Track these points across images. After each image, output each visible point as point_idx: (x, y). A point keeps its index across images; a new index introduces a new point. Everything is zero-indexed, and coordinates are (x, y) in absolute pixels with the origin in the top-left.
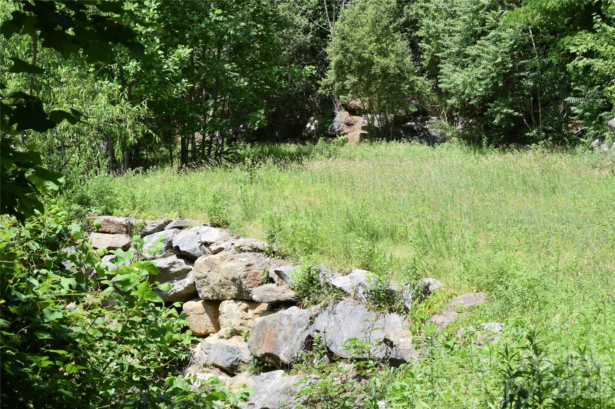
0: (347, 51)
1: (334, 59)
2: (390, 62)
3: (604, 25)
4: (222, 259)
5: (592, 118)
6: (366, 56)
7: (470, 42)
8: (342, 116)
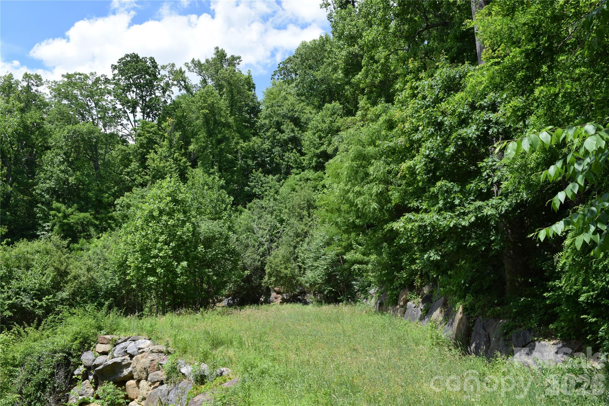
0: (271, 268)
1: (268, 271)
2: (288, 272)
3: (357, 246)
4: (142, 357)
5: (363, 290)
6: (279, 270)
7: (316, 261)
8: (273, 295)
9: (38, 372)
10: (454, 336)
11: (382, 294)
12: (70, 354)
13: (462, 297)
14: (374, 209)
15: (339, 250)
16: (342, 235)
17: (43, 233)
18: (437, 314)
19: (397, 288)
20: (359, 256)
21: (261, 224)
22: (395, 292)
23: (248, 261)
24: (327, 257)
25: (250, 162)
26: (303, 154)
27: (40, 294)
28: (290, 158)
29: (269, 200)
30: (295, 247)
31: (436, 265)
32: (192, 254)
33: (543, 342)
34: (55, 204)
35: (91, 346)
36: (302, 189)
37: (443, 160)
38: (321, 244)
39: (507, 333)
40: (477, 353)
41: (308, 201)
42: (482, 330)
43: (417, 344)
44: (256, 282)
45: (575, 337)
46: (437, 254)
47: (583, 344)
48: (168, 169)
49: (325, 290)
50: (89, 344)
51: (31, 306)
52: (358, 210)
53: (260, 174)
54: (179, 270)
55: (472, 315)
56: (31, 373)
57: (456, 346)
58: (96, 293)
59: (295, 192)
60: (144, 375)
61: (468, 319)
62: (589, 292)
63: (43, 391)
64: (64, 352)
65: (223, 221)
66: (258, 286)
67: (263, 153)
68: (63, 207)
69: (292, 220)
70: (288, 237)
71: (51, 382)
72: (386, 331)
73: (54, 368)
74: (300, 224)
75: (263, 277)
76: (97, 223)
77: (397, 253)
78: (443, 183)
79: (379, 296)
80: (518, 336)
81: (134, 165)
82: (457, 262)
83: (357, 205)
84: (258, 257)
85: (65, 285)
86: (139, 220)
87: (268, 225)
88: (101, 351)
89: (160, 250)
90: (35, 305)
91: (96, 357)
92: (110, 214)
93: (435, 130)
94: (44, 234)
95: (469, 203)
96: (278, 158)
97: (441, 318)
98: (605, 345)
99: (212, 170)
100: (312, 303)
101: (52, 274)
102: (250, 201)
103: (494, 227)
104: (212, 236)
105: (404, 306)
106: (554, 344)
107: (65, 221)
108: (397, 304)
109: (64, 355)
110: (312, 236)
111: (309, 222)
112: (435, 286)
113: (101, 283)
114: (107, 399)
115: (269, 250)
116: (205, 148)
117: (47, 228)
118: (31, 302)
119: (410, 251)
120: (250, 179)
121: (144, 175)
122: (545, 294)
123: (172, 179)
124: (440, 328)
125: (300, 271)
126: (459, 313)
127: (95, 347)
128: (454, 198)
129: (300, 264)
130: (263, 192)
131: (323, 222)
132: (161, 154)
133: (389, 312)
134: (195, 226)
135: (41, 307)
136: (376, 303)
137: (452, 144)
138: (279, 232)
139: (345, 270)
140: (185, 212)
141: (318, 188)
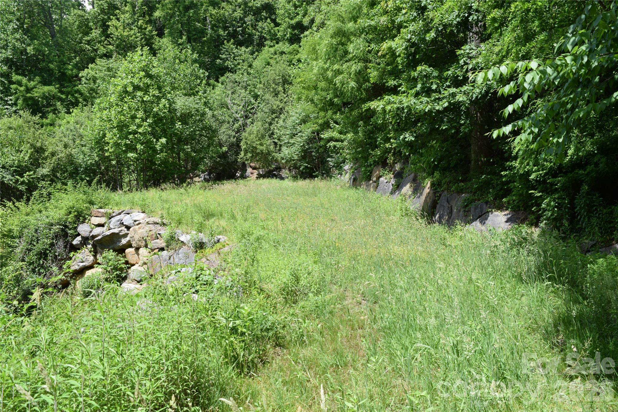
0: (247, 144)
1: (243, 147)
2: (264, 148)
3: (335, 124)
4: (139, 228)
5: (337, 166)
6: (254, 146)
7: (292, 138)
8: (249, 170)
9: (38, 243)
10: (421, 208)
11: (356, 171)
12: (66, 227)
13: (431, 174)
14: (353, 88)
15: (316, 127)
16: (318, 113)
17: (6, 107)
18: (407, 189)
19: (371, 165)
20: (335, 135)
21: (234, 99)
22: (369, 169)
23: (223, 137)
24: (304, 135)
25: (221, 32)
26: (277, 25)
27: (20, 171)
28: (264, 29)
29: (243, 74)
30: (270, 124)
31: (410, 144)
32: (169, 132)
33: (496, 213)
34: (15, 77)
35: (86, 219)
36: (277, 63)
37: (424, 44)
38: (297, 122)
39: (467, 206)
40: (440, 222)
41: (283, 76)
42: (446, 202)
43: (388, 215)
44: (232, 158)
45: (523, 209)
46: (412, 135)
47: (529, 214)
48: (132, 38)
49: (301, 166)
50: (84, 217)
51: (14, 183)
52: (336, 89)
53: (232, 46)
54: (158, 147)
55: (439, 190)
56: (31, 244)
57: (422, 216)
58: (76, 169)
59: (269, 67)
60: (143, 243)
61: (435, 193)
62: (539, 171)
63: (45, 259)
64: (60, 225)
65: (198, 97)
66: (234, 162)
67: (234, 22)
68: (24, 80)
69: (267, 96)
70: (262, 113)
71: (52, 251)
72: (360, 204)
73: (53, 239)
74: (275, 100)
75: (239, 153)
76: (64, 97)
77: (372, 132)
78: (423, 68)
79: (353, 172)
80: (476, 208)
81: (95, 33)
82: (429, 142)
83: (335, 84)
84: (234, 133)
85: (44, 161)
86: (113, 96)
87: (242, 100)
88: (96, 224)
89: (139, 126)
90: (17, 181)
91: (92, 229)
92: (76, 88)
93: (419, 14)
94: (7, 109)
95: (445, 89)
96: (250, 28)
97: (410, 193)
98: (545, 215)
99: (180, 41)
100: (288, 178)
101: (29, 151)
102: (222, 75)
103: (464, 112)
104: (189, 113)
105: (377, 181)
106: (505, 215)
107: (29, 95)
108: (370, 180)
109: (61, 227)
110: (288, 112)
111: (285, 98)
112: (407, 163)
113: (80, 159)
114: (110, 264)
115: (244, 126)
116: (172, 16)
117: (10, 102)
118: (13, 178)
119: (385, 130)
120: (222, 52)
121: (107, 45)
122: (502, 173)
123: (144, 52)
124: (408, 201)
125: (276, 147)
126: (427, 188)
127: (89, 220)
128: (432, 83)
129: (276, 141)
130: (235, 66)
131: (299, 99)
132: (124, 22)
133: (362, 187)
134: (171, 103)
135: (23, 183)
136: (350, 179)
137: (433, 30)
138: (253, 108)
139: (321, 147)
140: (159, 88)
141: (293, 62)
